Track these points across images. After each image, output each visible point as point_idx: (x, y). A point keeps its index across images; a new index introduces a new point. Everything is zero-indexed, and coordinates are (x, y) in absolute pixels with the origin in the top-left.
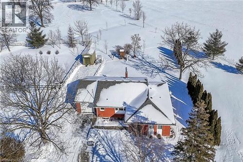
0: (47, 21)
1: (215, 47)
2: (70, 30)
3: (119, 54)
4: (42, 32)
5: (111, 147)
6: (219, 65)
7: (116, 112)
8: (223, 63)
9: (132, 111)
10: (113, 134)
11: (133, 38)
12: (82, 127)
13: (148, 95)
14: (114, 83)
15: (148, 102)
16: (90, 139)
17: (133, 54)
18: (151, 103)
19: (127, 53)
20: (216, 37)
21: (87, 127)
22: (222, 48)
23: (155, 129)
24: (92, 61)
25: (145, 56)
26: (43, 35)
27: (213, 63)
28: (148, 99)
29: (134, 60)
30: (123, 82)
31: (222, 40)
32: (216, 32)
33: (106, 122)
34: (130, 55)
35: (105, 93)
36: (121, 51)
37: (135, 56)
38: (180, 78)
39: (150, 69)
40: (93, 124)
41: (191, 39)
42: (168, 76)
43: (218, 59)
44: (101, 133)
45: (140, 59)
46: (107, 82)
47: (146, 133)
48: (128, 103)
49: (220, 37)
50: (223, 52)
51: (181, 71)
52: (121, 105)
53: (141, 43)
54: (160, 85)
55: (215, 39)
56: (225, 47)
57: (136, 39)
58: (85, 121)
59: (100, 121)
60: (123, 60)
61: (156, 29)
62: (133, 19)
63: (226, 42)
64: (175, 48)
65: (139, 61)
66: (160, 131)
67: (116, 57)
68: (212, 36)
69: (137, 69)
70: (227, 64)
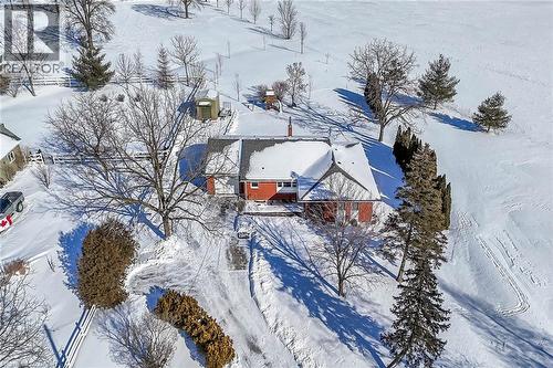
0: (104, 38)
1: (437, 87)
2: (163, 54)
3: (264, 100)
4: (103, 57)
5: (279, 238)
6: (445, 119)
7: (279, 189)
8: (452, 115)
9: (309, 184)
10: (279, 221)
11: (290, 70)
12: (223, 214)
13: (333, 159)
14: (271, 143)
15: (334, 168)
16: (242, 230)
17: (290, 101)
18: (340, 170)
19: (279, 98)
20: (440, 69)
21: (231, 215)
22: (450, 88)
23: (348, 212)
24: (214, 112)
25: (312, 104)
26: (103, 63)
27: (436, 115)
28: (334, 164)
29: (294, 112)
30: (288, 140)
31: (450, 74)
32: (439, 59)
33: (262, 205)
34: (285, 103)
35: (257, 159)
36: (268, 93)
37: (294, 105)
38: (380, 139)
39: (326, 127)
40: (241, 210)
41: (395, 73)
42: (359, 137)
43: (444, 108)
44: (257, 220)
45: (303, 110)
46: (258, 141)
47: (332, 219)
48: (300, 173)
49: (447, 68)
50: (451, 95)
51: (383, 127)
52: (288, 177)
53: (305, 80)
54: (349, 146)
55: (438, 72)
56: (456, 88)
57: (296, 71)
58: (224, 207)
59: (250, 206)
60: (272, 112)
61: (327, 56)
62: (277, 37)
63: (457, 78)
64: (367, 90)
65: (302, 114)
66: (355, 214)
67: (259, 105)
68: (432, 67)
69: (301, 126)
70: (458, 116)
